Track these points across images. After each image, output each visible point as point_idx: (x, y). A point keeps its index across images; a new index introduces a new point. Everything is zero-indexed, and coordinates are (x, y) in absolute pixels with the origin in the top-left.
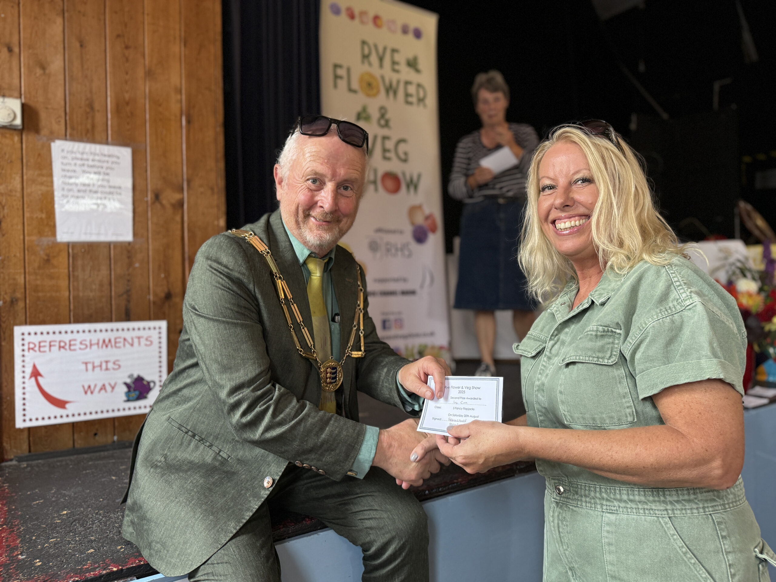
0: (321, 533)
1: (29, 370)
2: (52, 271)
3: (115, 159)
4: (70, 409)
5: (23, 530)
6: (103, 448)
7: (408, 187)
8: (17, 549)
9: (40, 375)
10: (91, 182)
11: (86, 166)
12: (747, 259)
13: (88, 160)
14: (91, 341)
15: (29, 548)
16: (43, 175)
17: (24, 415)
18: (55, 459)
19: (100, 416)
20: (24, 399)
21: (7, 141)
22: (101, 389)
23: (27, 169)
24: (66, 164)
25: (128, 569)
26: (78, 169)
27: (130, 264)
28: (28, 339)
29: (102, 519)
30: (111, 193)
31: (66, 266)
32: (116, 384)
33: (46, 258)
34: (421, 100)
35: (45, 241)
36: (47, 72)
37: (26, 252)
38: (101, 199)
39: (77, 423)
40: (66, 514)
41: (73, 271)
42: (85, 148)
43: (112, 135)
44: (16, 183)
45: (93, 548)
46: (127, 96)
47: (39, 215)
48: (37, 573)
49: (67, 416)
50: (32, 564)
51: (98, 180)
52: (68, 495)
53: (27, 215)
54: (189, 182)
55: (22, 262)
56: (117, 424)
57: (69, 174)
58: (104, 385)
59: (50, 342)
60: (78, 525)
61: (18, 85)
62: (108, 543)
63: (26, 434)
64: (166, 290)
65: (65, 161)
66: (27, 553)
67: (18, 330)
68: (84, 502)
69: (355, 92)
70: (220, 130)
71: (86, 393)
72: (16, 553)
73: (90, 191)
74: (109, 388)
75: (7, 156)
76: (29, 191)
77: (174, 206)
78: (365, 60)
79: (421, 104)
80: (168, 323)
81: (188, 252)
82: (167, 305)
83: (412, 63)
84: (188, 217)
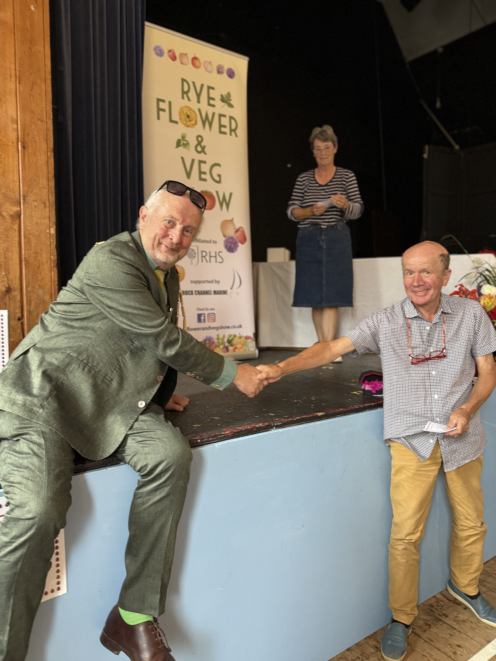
7: (221, 205)
34: (233, 131)
54: (24, 197)
64: (7, 286)
69: (176, 122)
77: (11, 216)
78: (185, 95)
79: (233, 133)
80: (9, 312)
81: (25, 255)
82: (7, 298)
83: (226, 99)
84: (24, 226)
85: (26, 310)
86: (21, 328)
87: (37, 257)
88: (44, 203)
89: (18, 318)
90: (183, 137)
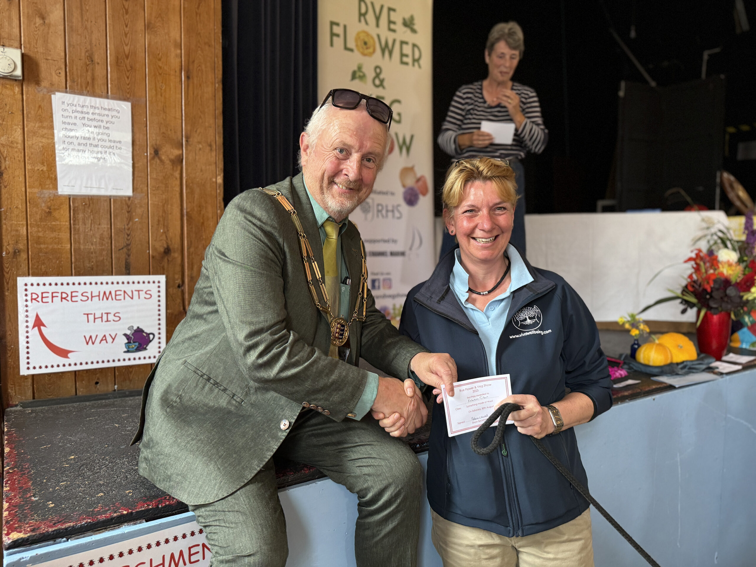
0: (319, 482)
1: (32, 321)
2: (54, 223)
3: (115, 113)
4: (73, 358)
5: (34, 473)
6: (104, 396)
7: (401, 149)
8: (29, 491)
9: (44, 326)
10: (92, 136)
11: (86, 119)
12: (728, 229)
13: (88, 113)
14: (92, 292)
15: (40, 491)
16: (44, 128)
17: (28, 363)
18: (59, 406)
19: (101, 366)
20: (28, 348)
21: (8, 92)
22: (102, 340)
23: (27, 121)
24: (67, 117)
25: (137, 512)
26: (78, 121)
27: (130, 219)
28: (31, 289)
29: (108, 465)
30: (110, 147)
31: (68, 219)
32: (116, 334)
33: (47, 210)
34: (416, 61)
35: (47, 193)
36: (46, 21)
37: (28, 204)
38: (101, 153)
39: (79, 371)
40: (74, 459)
41: (74, 225)
42: (85, 100)
43: (111, 89)
44: (18, 135)
45: (102, 492)
46: (127, 49)
47: (40, 167)
48: (51, 515)
49: (70, 365)
50: (45, 506)
51: (99, 134)
52: (74, 441)
53: (28, 167)
54: (187, 138)
55: (25, 213)
56: (117, 373)
57: (69, 127)
58: (105, 336)
59: (52, 293)
60: (86, 469)
61: (19, 34)
62: (116, 488)
63: (30, 380)
64: (165, 246)
65: (66, 114)
66: (40, 495)
67: (21, 281)
68: (91, 448)
69: (351, 50)
70: (219, 86)
71: (87, 343)
72: (29, 495)
73: (91, 145)
74: (109, 339)
75: (8, 107)
76: (30, 143)
77: (173, 162)
78: (362, 19)
79: (416, 64)
80: (167, 278)
81: (187, 208)
82: (166, 260)
83: (408, 23)
84: (186, 173)
85: (188, 275)
86: (181, 297)
87: (200, 211)
88: (210, 146)
89: (177, 285)
90: (360, 68)
